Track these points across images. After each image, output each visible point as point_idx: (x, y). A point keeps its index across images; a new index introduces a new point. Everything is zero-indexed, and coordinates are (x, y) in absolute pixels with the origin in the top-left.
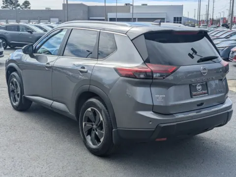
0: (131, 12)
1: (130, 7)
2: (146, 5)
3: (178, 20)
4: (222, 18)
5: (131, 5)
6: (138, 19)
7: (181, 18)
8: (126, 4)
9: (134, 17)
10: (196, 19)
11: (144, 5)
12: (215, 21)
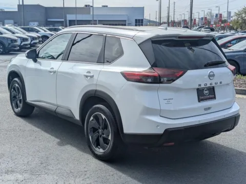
0: (91, 13)
1: (90, 8)
2: (107, 6)
3: (139, 22)
4: (183, 20)
5: (91, 6)
6: (99, 21)
7: (142, 20)
8: (86, 6)
9: (94, 19)
10: (158, 21)
11: (104, 6)
12: (177, 23)
